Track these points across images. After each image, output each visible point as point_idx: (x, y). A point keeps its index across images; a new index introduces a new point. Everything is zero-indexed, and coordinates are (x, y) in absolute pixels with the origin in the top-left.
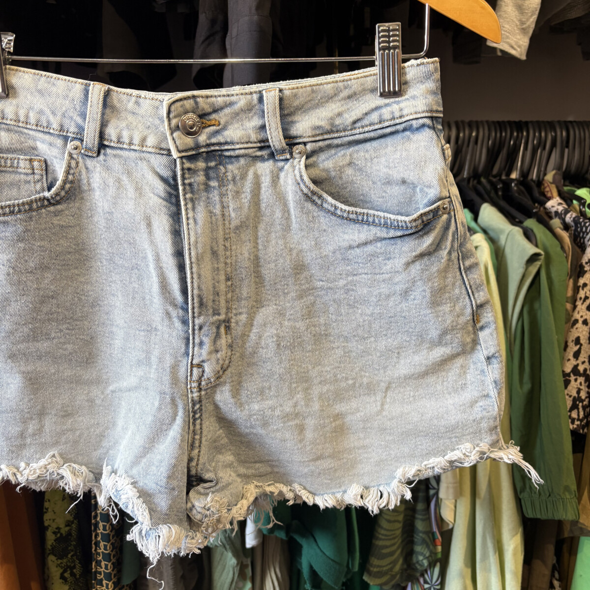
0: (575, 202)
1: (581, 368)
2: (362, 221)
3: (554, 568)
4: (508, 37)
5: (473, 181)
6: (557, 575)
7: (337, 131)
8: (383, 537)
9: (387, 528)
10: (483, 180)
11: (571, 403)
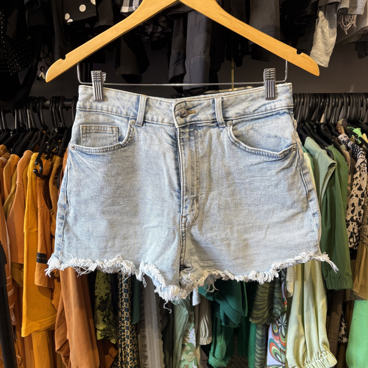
0: (353, 135)
1: (355, 218)
2: (258, 153)
3: (342, 317)
4: (319, 58)
5: (302, 124)
6: (343, 320)
7: (246, 115)
8: (259, 300)
9: (261, 296)
10: (307, 123)
11: (350, 235)
